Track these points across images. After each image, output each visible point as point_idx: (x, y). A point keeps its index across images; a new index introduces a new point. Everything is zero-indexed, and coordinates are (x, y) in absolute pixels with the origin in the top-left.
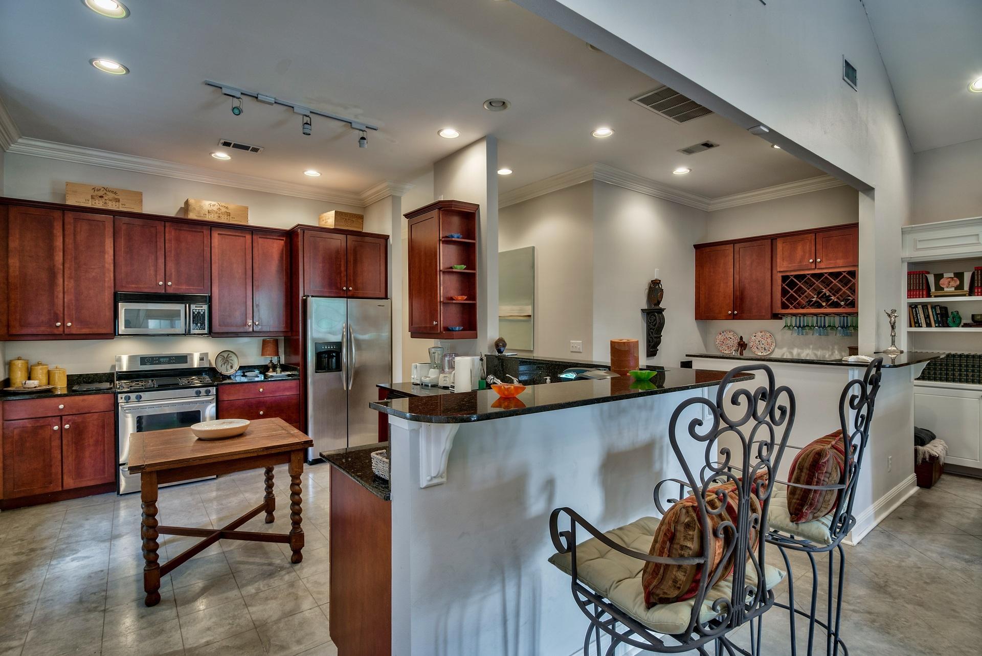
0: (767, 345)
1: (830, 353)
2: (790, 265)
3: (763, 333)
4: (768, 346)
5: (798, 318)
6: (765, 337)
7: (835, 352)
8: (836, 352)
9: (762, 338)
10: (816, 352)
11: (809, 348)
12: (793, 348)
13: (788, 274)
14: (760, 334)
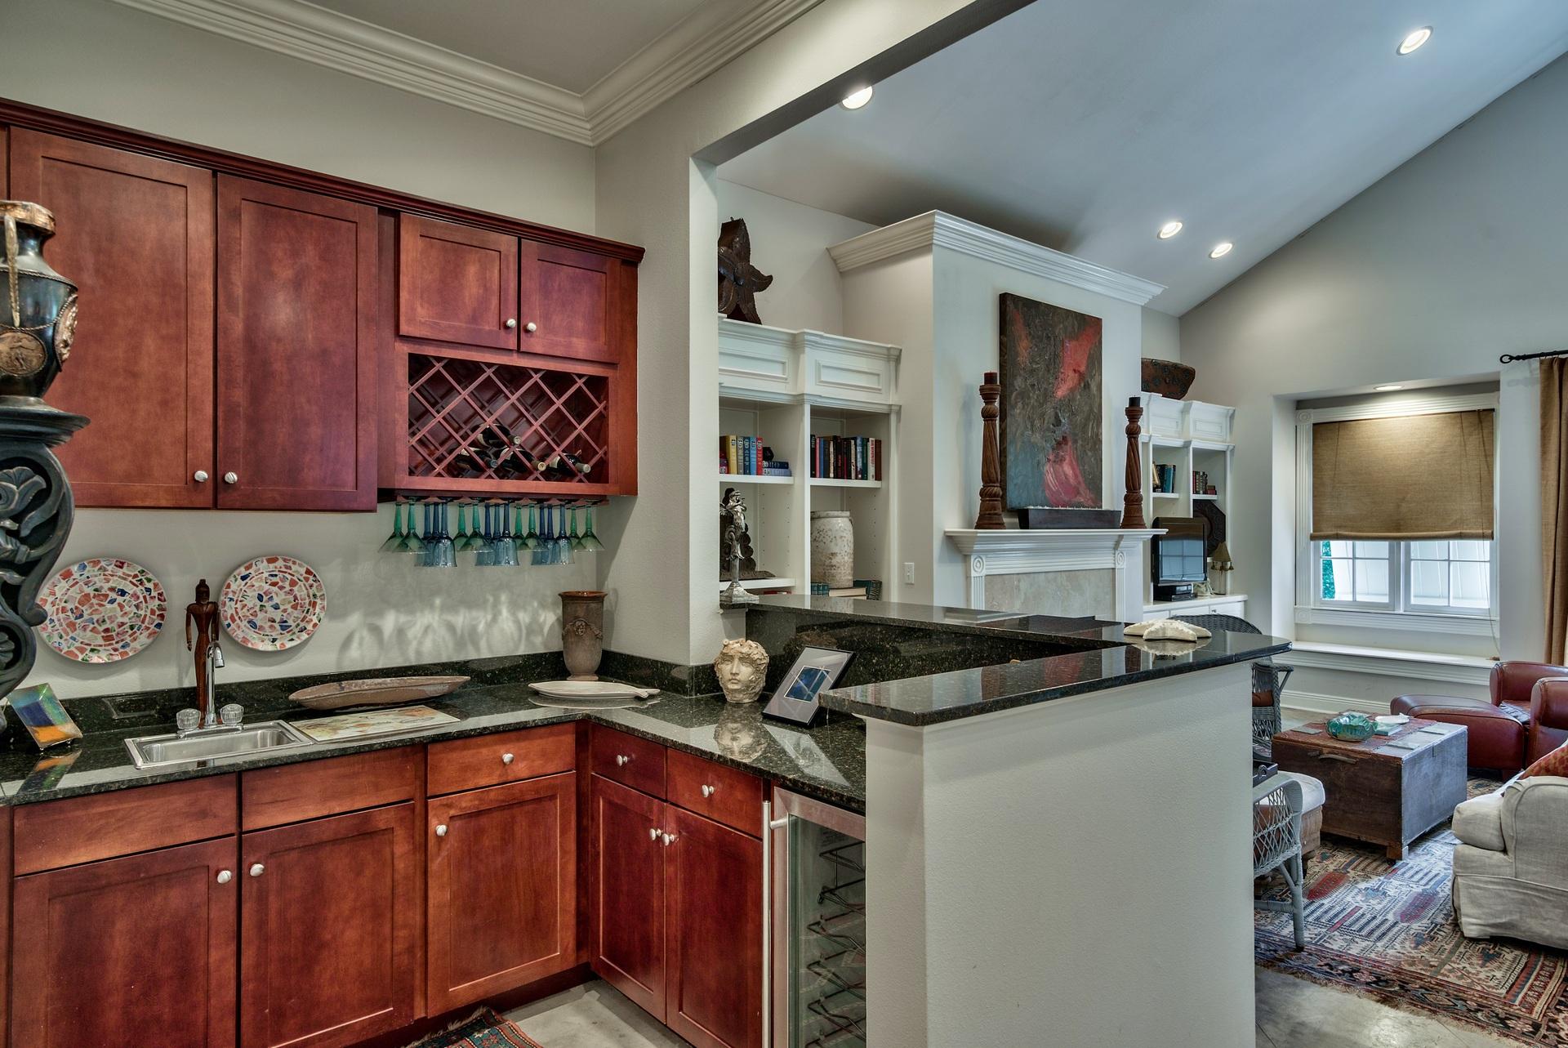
0: (294, 607)
1: (489, 617)
2: (444, 323)
3: (280, 563)
4: (296, 613)
5: (432, 508)
6: (284, 579)
7: (500, 613)
8: (505, 612)
9: (274, 584)
10: (450, 617)
11: (432, 607)
12: (380, 613)
13: (429, 351)
14: (263, 566)
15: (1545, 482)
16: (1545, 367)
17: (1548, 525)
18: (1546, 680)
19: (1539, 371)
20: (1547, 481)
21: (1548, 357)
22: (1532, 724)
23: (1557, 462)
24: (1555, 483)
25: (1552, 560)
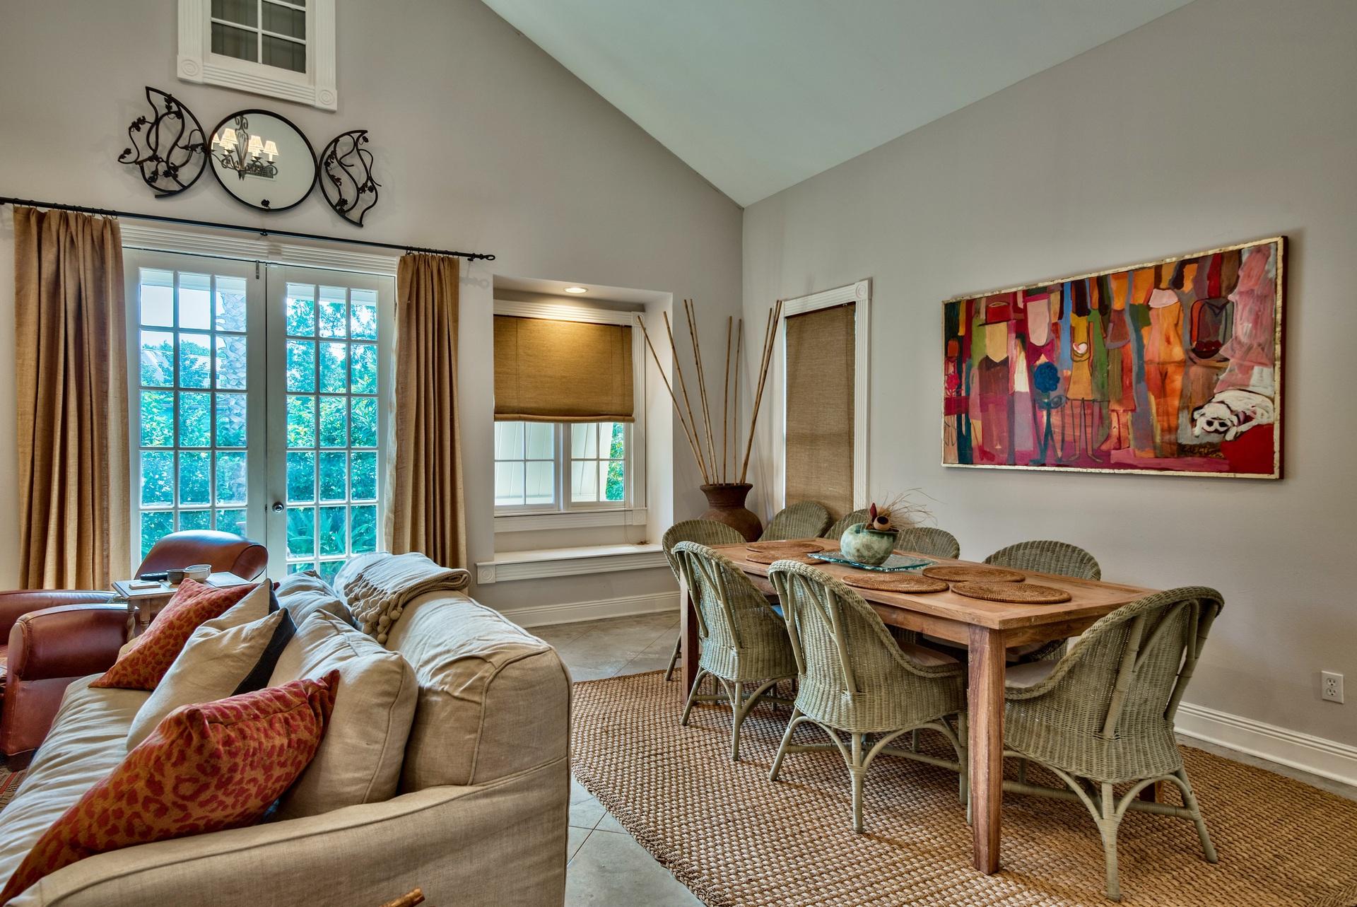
15: (20, 361)
16: (20, 217)
17: (25, 415)
18: (28, 616)
19: (12, 223)
20: (24, 360)
21: (23, 206)
22: (9, 680)
23: (36, 337)
24: (33, 363)
25: (29, 459)
